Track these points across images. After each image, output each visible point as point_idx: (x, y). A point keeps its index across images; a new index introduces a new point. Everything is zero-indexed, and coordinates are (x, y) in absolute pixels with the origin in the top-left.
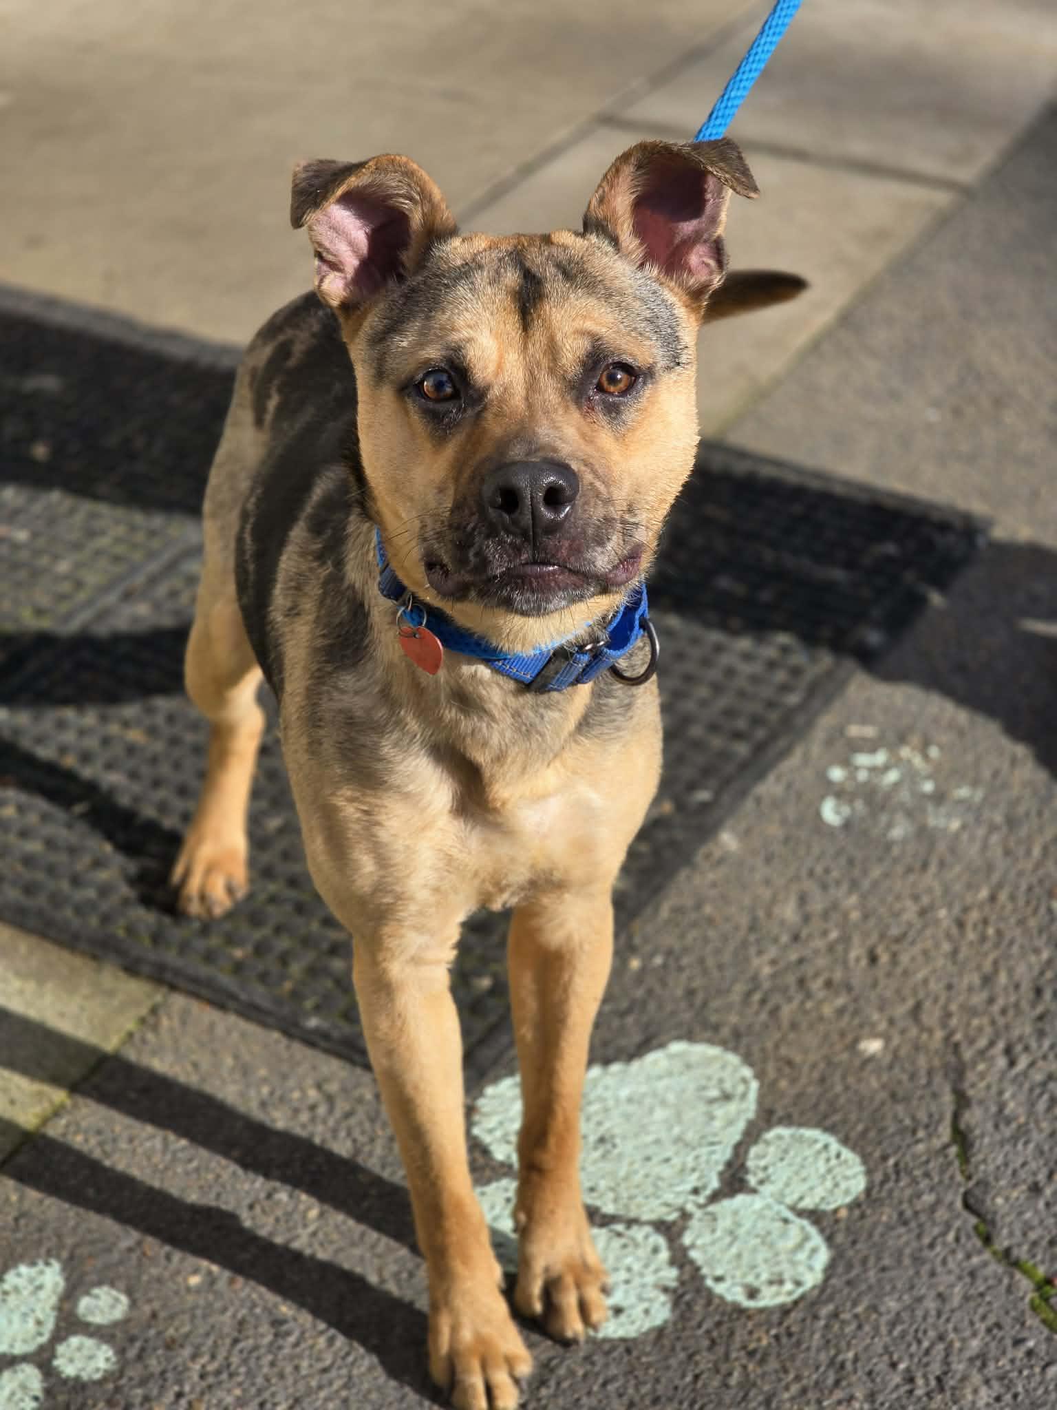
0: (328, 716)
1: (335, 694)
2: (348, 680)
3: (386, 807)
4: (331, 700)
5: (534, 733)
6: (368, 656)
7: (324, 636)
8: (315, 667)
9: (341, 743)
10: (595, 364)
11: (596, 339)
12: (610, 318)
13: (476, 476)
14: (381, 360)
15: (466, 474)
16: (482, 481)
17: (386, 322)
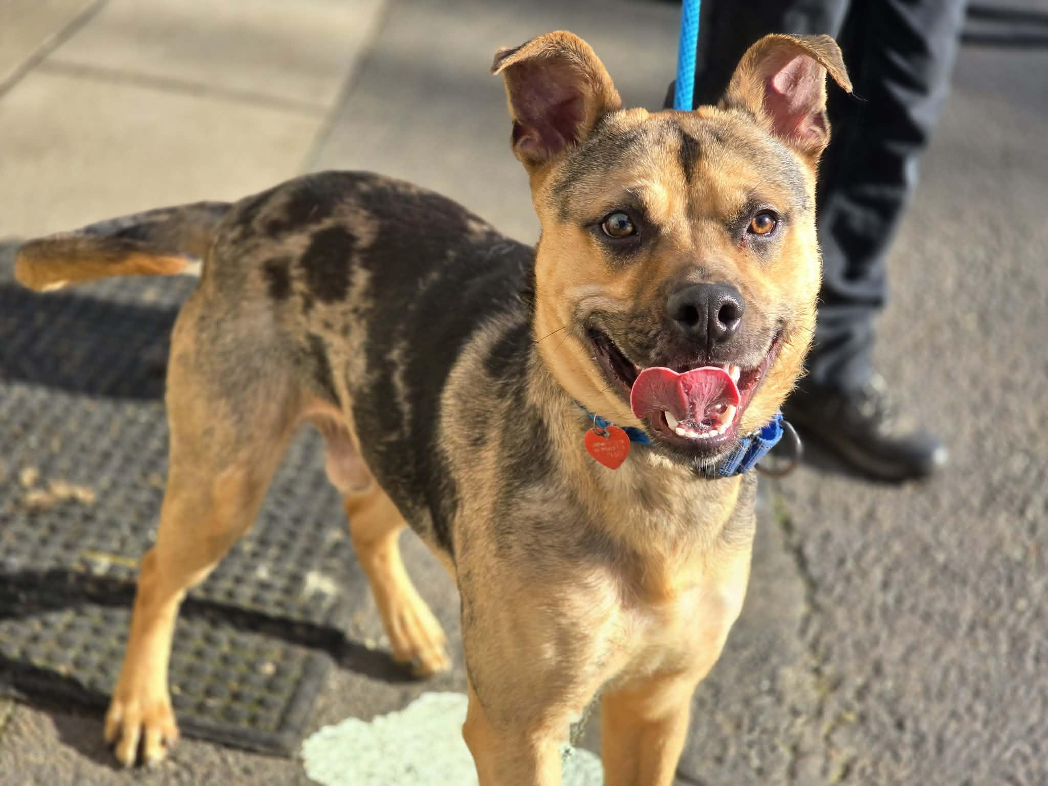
0: (517, 523)
1: (524, 504)
2: (535, 492)
3: (568, 600)
4: (519, 509)
5: (701, 524)
6: (552, 469)
7: (511, 456)
8: (503, 483)
9: (529, 545)
10: (750, 212)
11: (749, 191)
12: (755, 174)
13: (661, 294)
14: (565, 203)
15: (649, 292)
16: (666, 299)
17: (567, 175)
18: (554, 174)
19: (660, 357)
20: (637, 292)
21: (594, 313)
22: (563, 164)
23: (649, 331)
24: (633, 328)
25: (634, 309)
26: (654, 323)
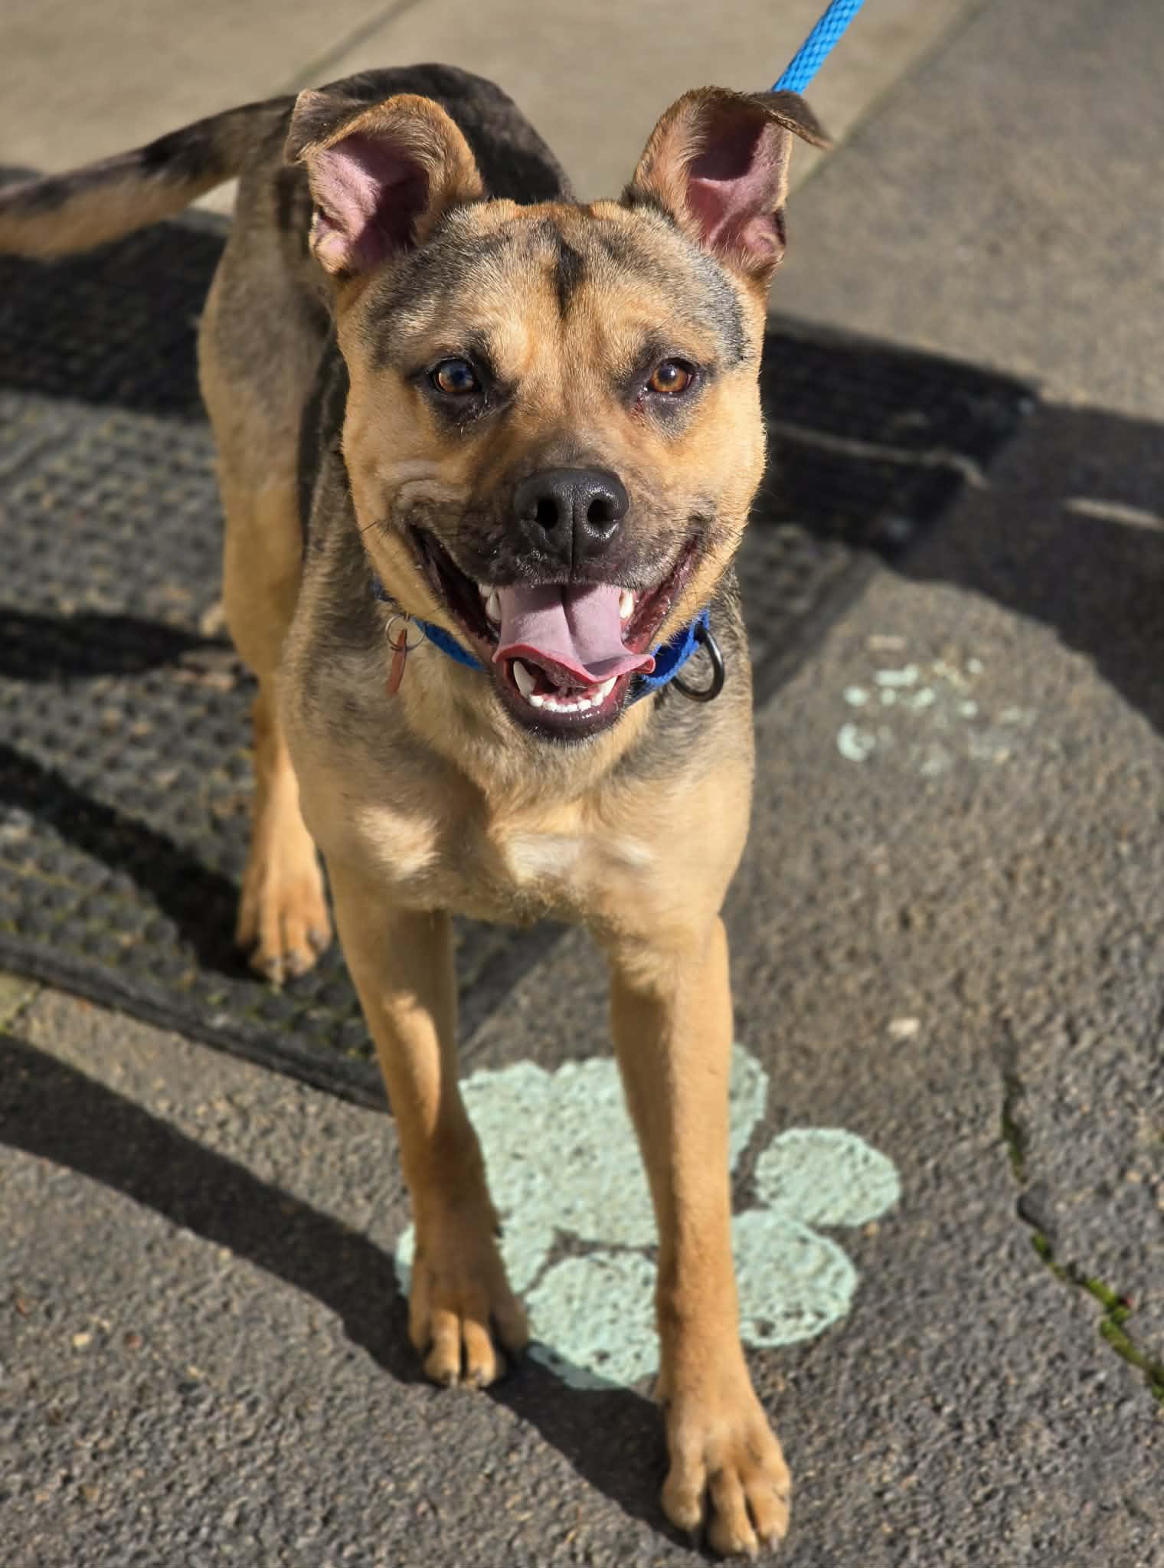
10: (649, 363)
11: (650, 332)
12: (664, 305)
13: (508, 481)
14: (383, 338)
15: (492, 479)
16: (514, 489)
17: (391, 295)
18: (371, 291)
19: (503, 572)
20: (477, 475)
21: (418, 503)
22: (386, 276)
23: (488, 534)
24: (466, 527)
25: (472, 499)
26: (497, 524)
